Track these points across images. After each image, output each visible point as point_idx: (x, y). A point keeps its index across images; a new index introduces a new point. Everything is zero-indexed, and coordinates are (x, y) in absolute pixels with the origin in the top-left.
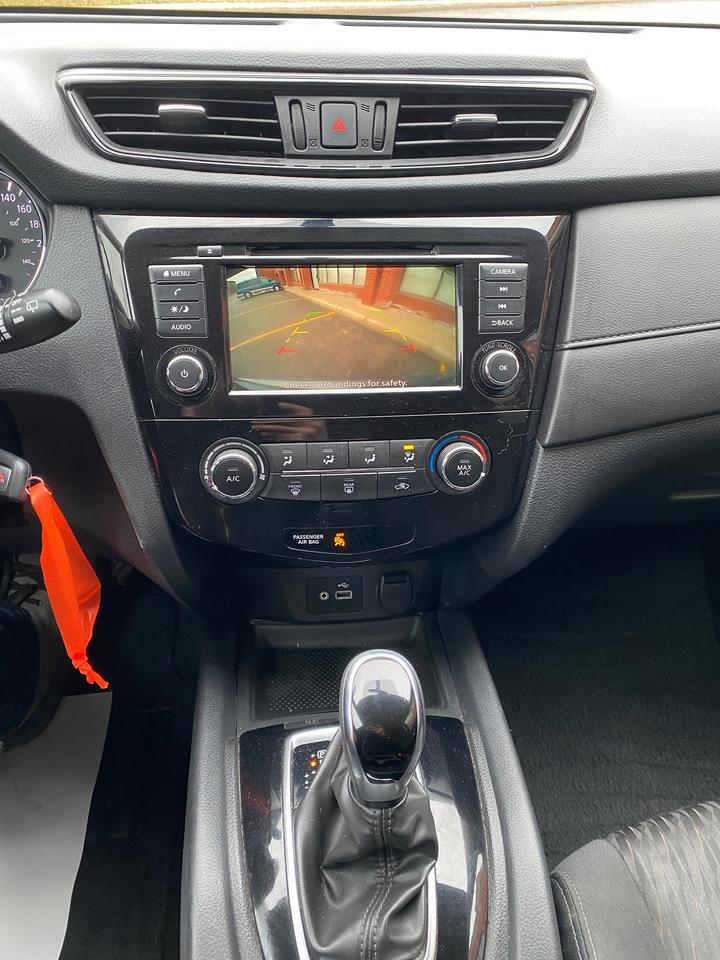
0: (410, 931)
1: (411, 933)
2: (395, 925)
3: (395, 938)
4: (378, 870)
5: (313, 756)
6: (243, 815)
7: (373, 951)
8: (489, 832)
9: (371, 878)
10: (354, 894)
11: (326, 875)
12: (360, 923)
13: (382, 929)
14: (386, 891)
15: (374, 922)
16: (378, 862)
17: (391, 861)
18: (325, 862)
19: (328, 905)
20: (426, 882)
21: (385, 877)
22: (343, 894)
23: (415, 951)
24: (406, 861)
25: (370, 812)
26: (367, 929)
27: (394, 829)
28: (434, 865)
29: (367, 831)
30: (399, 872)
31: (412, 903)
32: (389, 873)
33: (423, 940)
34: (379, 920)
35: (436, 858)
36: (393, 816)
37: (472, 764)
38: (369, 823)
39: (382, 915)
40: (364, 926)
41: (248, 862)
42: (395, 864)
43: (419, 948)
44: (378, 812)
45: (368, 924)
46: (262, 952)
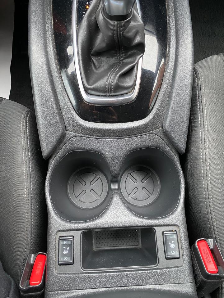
0: (128, 82)
1: (128, 83)
2: (122, 79)
3: (121, 84)
4: (116, 57)
5: (87, 3)
6: (54, 30)
7: (111, 89)
8: (170, 44)
9: (112, 60)
10: (104, 67)
11: (93, 58)
12: (106, 78)
13: (115, 81)
14: (119, 65)
15: (112, 77)
16: (116, 53)
17: (122, 54)
18: (92, 52)
19: (93, 71)
20: (138, 63)
21: (119, 60)
22: (100, 67)
23: (129, 90)
24: (129, 54)
25: (112, 22)
26: (109, 80)
27: (124, 33)
28: (142, 56)
29: (110, 34)
30: (126, 58)
31: (131, 71)
32: (121, 59)
33: (134, 86)
34: (115, 77)
35: (144, 53)
36: (124, 26)
37: (166, 14)
38: (111, 29)
39: (116, 74)
40: (108, 79)
41: (57, 51)
42: (124, 55)
43: (131, 89)
44: (116, 23)
45: (109, 78)
46: (64, 87)
